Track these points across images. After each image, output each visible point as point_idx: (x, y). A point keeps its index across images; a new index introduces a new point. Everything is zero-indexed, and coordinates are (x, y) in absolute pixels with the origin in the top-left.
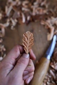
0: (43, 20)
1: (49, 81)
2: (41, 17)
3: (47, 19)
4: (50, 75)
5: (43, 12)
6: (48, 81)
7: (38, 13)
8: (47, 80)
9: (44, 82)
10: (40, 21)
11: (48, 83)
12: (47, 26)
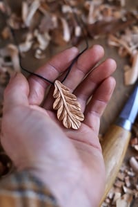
0: (115, 36)
1: (128, 184)
2: (109, 28)
3: (123, 33)
4: (131, 169)
5: (113, 16)
6: (126, 185)
7: (101, 18)
8: (124, 181)
9: (115, 186)
10: (107, 39)
11: (125, 190)
12: (124, 50)
